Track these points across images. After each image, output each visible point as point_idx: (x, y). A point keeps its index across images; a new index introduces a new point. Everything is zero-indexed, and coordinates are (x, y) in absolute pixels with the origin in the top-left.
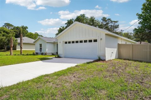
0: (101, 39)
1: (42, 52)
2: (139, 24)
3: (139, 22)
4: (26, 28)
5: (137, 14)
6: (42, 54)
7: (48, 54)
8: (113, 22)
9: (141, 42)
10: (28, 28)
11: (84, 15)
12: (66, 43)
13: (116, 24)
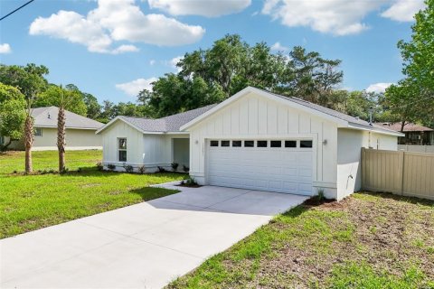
0: (325, 142)
1: (128, 163)
2: (404, 73)
3: (405, 67)
4: (43, 70)
5: (400, 43)
6: (130, 170)
7: (147, 171)
8: (326, 65)
9: (403, 125)
10: (47, 73)
11: (236, 37)
12: (214, 143)
13: (335, 70)
